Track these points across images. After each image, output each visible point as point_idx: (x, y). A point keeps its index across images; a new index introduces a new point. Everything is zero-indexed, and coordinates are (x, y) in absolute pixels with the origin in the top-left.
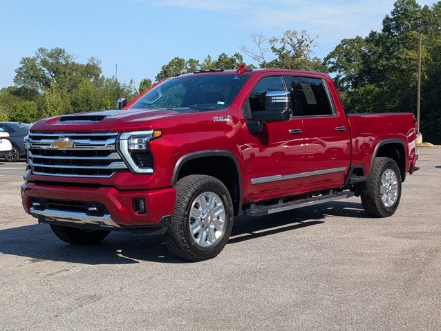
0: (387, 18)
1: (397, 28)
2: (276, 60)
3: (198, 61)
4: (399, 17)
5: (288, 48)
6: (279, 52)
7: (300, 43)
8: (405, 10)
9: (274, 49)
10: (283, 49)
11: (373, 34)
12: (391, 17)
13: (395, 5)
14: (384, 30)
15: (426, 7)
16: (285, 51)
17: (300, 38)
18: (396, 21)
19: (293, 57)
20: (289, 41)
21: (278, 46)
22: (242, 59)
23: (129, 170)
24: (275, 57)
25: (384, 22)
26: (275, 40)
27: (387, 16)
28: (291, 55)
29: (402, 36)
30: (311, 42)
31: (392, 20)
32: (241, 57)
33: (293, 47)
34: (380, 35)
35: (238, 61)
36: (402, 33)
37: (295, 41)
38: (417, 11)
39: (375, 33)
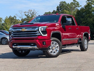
0: (58, 7)
1: (61, 9)
2: (26, 18)
3: (2, 18)
4: (61, 6)
5: (30, 14)
6: (27, 16)
7: (33, 13)
8: (63, 4)
9: (25, 15)
10: (28, 15)
11: (54, 11)
12: (59, 6)
13: (60, 3)
14: (57, 10)
15: (68, 4)
16: (29, 15)
17: (33, 12)
18: (60, 8)
19: (31, 17)
20: (30, 12)
21: (27, 14)
22: (16, 18)
23: (41, 35)
24: (26, 17)
25: (57, 8)
26: (26, 12)
27: (58, 6)
28: (30, 17)
29: (62, 12)
30: (36, 13)
31: (59, 7)
32: (16, 17)
33: (31, 14)
34: (56, 11)
35: (15, 18)
36: (62, 11)
37: (32, 13)
38: (66, 5)
39: (55, 11)
